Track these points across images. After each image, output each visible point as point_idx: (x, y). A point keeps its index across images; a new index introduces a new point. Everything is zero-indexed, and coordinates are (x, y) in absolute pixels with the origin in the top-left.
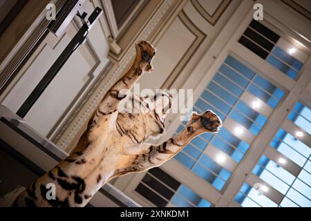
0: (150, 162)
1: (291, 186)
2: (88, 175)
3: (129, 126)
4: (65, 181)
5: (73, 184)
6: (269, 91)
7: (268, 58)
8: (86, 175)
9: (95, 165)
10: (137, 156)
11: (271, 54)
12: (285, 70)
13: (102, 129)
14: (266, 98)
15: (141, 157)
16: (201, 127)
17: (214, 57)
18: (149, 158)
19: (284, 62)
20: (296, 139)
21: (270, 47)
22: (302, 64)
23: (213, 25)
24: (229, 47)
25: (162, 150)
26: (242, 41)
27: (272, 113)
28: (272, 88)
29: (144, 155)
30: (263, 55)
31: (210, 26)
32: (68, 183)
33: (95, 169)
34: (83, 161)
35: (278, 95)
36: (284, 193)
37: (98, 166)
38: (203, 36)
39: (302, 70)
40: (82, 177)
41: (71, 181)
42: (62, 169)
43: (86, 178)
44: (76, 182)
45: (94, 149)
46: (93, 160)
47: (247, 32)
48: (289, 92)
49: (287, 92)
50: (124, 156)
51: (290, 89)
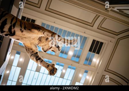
0: (31, 56)
1: (44, 73)
2: (18, 36)
3: (43, 40)
4: (12, 29)
5: (12, 32)
6: (77, 56)
7: (90, 52)
8: (17, 35)
9: (22, 37)
10: (32, 49)
11: (92, 53)
12: (87, 59)
13: (37, 33)
14: (74, 56)
15: (32, 51)
16: (50, 70)
17: (85, 32)
18: (32, 55)
19: (90, 58)
20: (62, 70)
21: (94, 52)
22: (90, 65)
23: (98, 28)
24: (90, 37)
25: (37, 59)
26: (94, 41)
27: (69, 60)
28: (78, 57)
29: (33, 52)
30: (90, 50)
31: (97, 27)
32: (11, 30)
33: (21, 37)
34: (22, 32)
35: (77, 60)
36: (40, 72)
37: (23, 37)
38: (92, 26)
39: (88, 65)
40: (16, 34)
41: (13, 30)
42: (17, 24)
43: (16, 35)
44: (13, 32)
45: (29, 33)
46: (24, 35)
47: (98, 42)
48: (79, 63)
49: (78, 63)
50: (30, 44)
51: (80, 63)
